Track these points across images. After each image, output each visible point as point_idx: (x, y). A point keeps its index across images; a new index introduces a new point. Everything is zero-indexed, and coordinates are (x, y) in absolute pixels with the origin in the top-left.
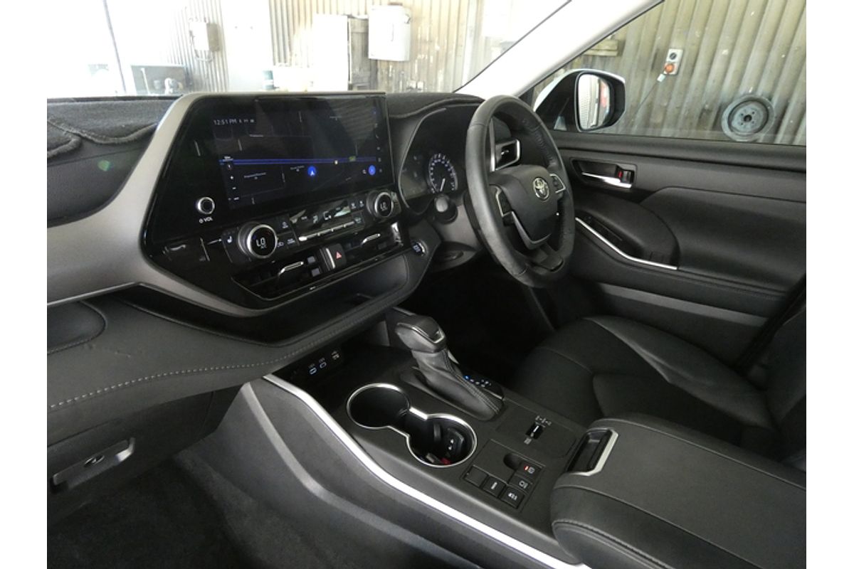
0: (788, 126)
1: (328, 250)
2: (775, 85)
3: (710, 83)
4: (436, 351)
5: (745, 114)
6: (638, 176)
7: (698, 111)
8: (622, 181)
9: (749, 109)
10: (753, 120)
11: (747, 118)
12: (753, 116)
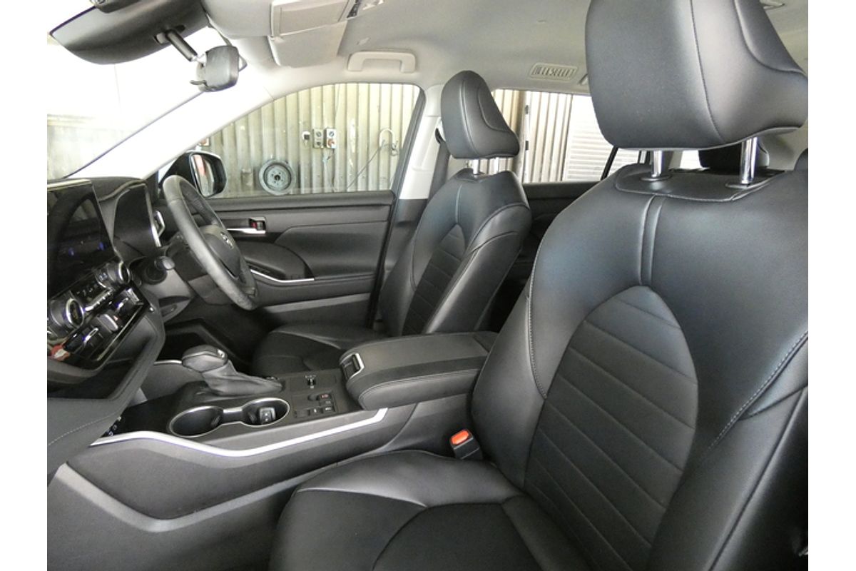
0: (305, 183)
1: (107, 316)
2: (287, 153)
4: (225, 363)
5: (275, 175)
6: (268, 224)
7: (238, 174)
8: (257, 230)
9: (276, 170)
10: (281, 178)
11: (277, 177)
12: (280, 175)
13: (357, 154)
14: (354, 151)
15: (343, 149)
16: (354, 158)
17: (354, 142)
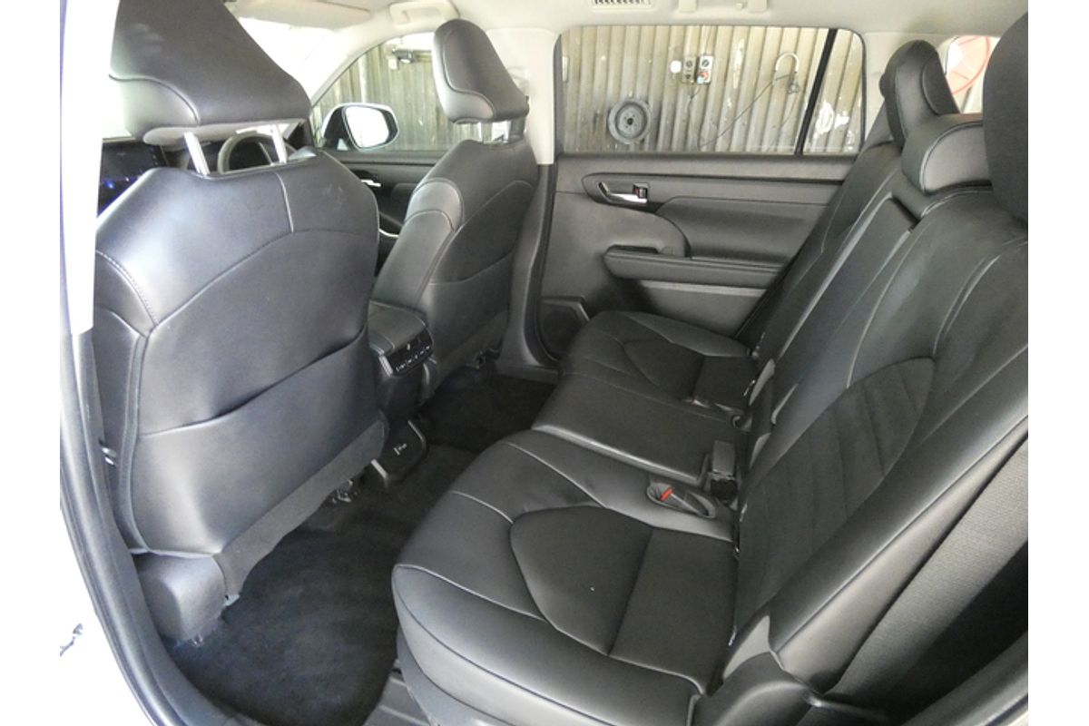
2: (649, 89)
3: (596, 89)
5: (628, 118)
7: (591, 117)
9: (630, 112)
10: (635, 122)
11: (630, 122)
12: (634, 119)
13: (739, 90)
14: (735, 86)
15: (722, 83)
16: (735, 98)
17: (739, 73)
